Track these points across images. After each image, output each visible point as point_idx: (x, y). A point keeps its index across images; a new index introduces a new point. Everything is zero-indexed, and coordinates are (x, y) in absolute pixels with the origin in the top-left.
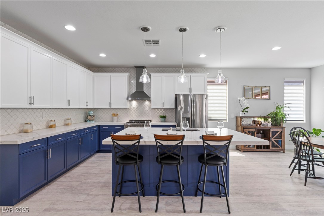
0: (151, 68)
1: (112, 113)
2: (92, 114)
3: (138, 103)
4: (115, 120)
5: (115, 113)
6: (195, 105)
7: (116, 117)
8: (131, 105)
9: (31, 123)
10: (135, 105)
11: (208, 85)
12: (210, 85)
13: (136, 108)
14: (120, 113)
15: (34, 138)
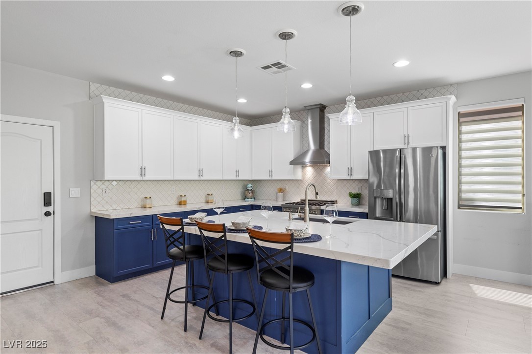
0: (337, 106)
1: (278, 187)
2: (250, 189)
3: (315, 170)
4: (280, 199)
5: (282, 187)
6: (402, 171)
7: (281, 194)
8: (304, 174)
9: (150, 197)
10: (311, 174)
11: (463, 124)
12: (466, 124)
13: (311, 178)
14: (288, 187)
15: (131, 214)
